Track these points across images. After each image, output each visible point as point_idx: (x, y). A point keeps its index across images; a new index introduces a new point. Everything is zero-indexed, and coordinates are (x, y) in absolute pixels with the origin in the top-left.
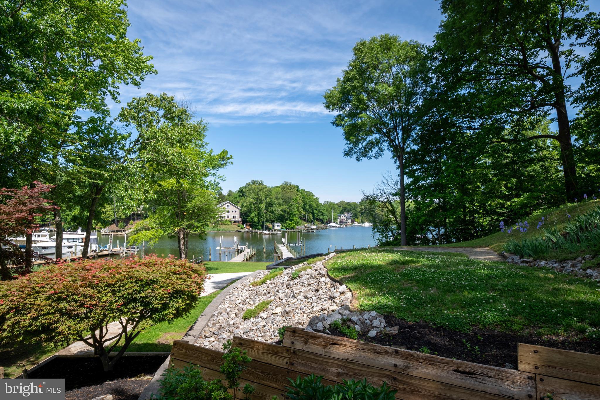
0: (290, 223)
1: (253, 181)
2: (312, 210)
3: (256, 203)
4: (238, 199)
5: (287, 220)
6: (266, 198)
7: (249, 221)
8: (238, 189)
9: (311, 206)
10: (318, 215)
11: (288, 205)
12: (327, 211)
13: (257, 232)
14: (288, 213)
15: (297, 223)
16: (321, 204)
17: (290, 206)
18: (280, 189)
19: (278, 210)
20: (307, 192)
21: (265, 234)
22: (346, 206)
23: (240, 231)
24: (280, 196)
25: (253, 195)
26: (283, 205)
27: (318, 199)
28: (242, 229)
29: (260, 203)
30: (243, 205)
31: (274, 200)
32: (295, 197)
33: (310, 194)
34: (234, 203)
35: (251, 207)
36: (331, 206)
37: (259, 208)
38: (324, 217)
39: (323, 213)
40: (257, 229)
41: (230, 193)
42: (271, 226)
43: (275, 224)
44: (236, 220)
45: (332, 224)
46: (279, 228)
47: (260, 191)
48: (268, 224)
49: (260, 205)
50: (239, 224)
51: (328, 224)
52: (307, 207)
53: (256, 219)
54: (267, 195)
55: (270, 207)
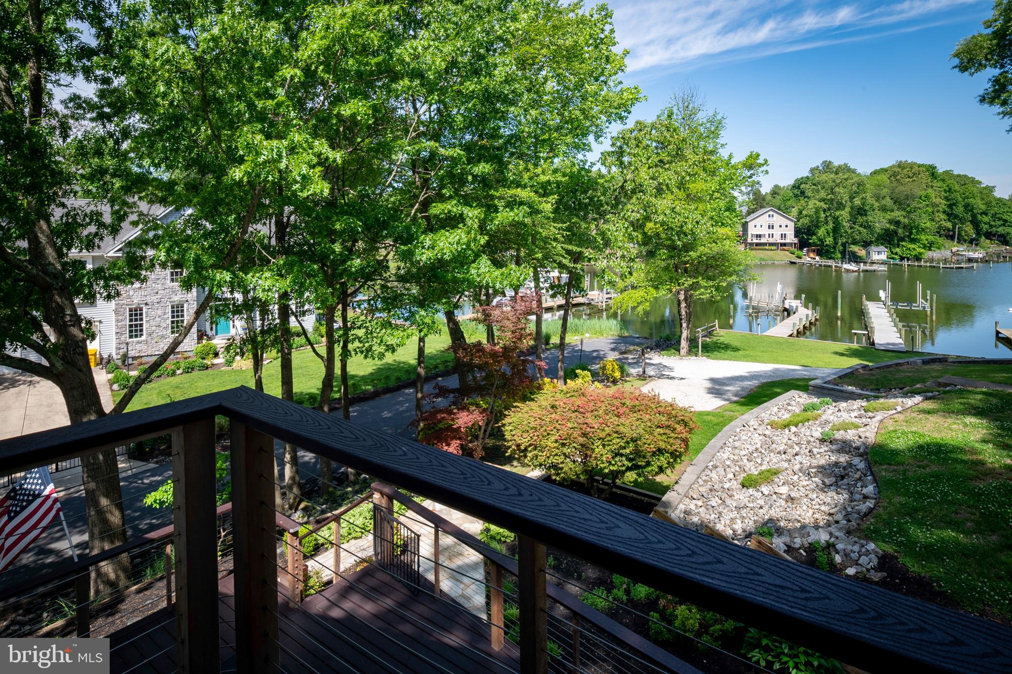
0: (912, 246)
1: (825, 162)
2: (973, 215)
3: (829, 209)
4: (792, 202)
5: (903, 240)
6: (851, 198)
7: (814, 244)
8: (792, 182)
9: (968, 207)
11: (904, 210)
13: (830, 266)
14: (905, 227)
15: (930, 246)
17: (910, 212)
18: (884, 178)
19: (880, 222)
20: (959, 176)
21: (848, 271)
23: (795, 263)
24: (885, 191)
25: (823, 194)
26: (892, 211)
28: (800, 258)
29: (838, 209)
30: (801, 213)
31: (871, 201)
32: (923, 193)
34: (783, 210)
35: (818, 218)
37: (836, 220)
40: (830, 259)
41: (775, 192)
42: (862, 253)
43: (873, 248)
44: (788, 241)
46: (883, 257)
47: (838, 185)
48: (855, 248)
49: (837, 213)
50: (793, 249)
52: (960, 210)
53: (829, 240)
54: (856, 192)
55: (861, 215)
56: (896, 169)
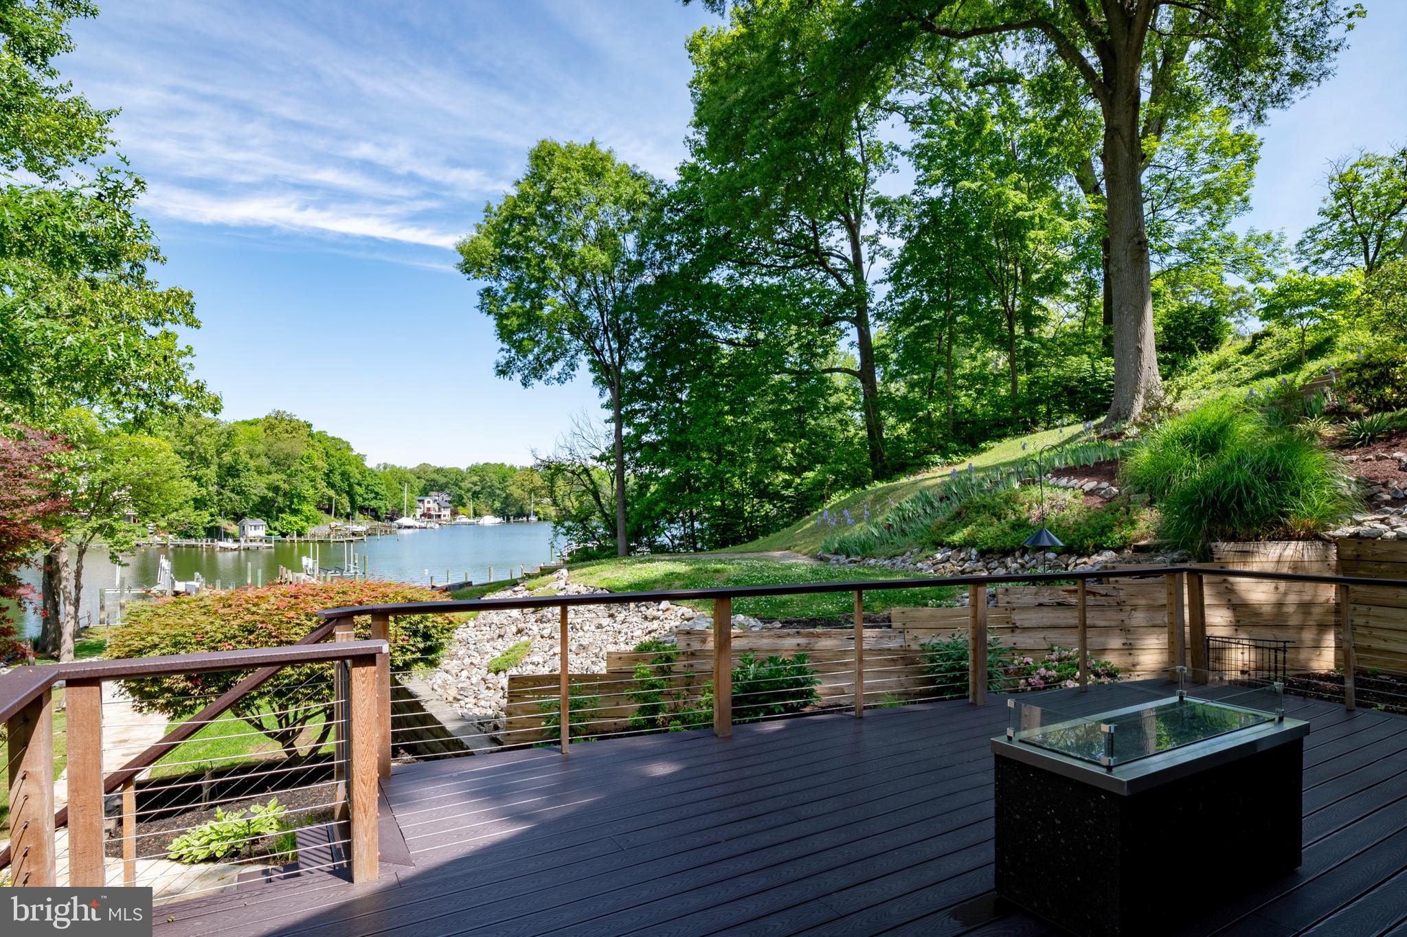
0: (293, 519)
2: (350, 486)
5: (281, 510)
6: (220, 453)
9: (344, 475)
10: (365, 500)
11: (284, 472)
12: (388, 488)
14: (285, 494)
15: (311, 520)
16: (371, 469)
17: (290, 476)
18: (260, 429)
19: (258, 486)
20: (333, 438)
21: (225, 549)
22: (435, 476)
24: (260, 448)
26: (269, 473)
27: (361, 458)
31: (245, 458)
32: (305, 453)
33: (341, 446)
36: (400, 477)
38: (381, 504)
39: (377, 493)
42: (235, 529)
43: (248, 521)
45: (404, 521)
46: (261, 533)
47: (200, 433)
48: (224, 523)
51: (392, 520)
52: (337, 478)
54: (225, 445)
55: (233, 476)
56: (274, 421)
